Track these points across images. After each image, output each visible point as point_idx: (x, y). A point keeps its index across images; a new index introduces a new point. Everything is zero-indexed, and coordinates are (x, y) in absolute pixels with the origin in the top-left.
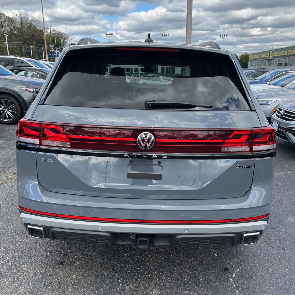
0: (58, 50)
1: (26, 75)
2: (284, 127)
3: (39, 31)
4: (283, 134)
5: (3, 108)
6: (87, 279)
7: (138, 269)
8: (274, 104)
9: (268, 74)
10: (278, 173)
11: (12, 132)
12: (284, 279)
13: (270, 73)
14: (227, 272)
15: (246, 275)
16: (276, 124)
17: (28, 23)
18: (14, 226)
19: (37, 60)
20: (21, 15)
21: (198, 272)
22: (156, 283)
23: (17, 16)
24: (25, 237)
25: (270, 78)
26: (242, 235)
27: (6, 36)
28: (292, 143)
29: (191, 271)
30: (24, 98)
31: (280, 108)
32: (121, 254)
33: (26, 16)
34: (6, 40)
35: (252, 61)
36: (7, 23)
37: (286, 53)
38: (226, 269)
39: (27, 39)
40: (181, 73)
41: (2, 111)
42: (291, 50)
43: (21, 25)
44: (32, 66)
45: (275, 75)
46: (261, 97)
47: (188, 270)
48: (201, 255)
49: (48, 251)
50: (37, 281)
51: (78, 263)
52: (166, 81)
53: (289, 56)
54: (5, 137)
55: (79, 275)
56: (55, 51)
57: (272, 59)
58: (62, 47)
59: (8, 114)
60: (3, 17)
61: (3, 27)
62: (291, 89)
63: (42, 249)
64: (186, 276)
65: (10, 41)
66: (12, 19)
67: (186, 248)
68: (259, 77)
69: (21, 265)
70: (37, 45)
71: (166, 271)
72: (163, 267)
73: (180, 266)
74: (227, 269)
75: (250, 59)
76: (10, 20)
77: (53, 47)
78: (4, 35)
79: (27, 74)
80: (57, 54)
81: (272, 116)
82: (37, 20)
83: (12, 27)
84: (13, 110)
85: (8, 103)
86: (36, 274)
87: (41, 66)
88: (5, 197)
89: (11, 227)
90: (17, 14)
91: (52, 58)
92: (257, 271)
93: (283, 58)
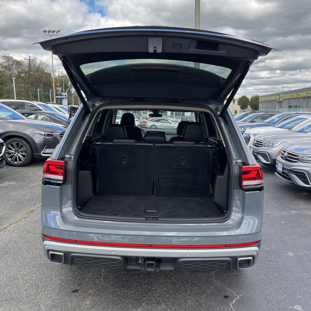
0: (65, 92)
1: (36, 118)
2: (288, 169)
3: (47, 74)
4: (287, 175)
5: (15, 151)
6: (100, 304)
7: (146, 296)
8: (280, 146)
9: (275, 117)
10: (282, 212)
11: (23, 174)
12: (279, 305)
13: (278, 116)
14: (228, 299)
15: (245, 301)
16: (281, 166)
17: (36, 67)
18: (30, 260)
19: (47, 103)
20: (30, 58)
21: (201, 299)
22: (163, 308)
23: (25, 60)
24: (41, 269)
25: (278, 120)
26: (237, 260)
27: (14, 79)
28: (296, 184)
29: (194, 298)
30: (35, 141)
31: (284, 150)
32: (131, 284)
33: (35, 60)
34: (13, 83)
35: (263, 103)
36: (15, 66)
37: (296, 96)
38: (226, 297)
39: (35, 82)
40: (190, 115)
41: (13, 153)
42: (300, 93)
43: (29, 69)
44: (43, 110)
45: (283, 118)
46: (267, 140)
47: (192, 297)
48: (204, 284)
49: (63, 281)
50: (54, 306)
51: (91, 291)
52: (175, 123)
53: (300, 98)
54: (16, 179)
55: (92, 301)
56: (63, 94)
57: (282, 102)
58: (69, 89)
59: (19, 157)
60: (11, 60)
61: (11, 70)
62: (296, 132)
63: (58, 279)
64: (190, 302)
65: (17, 84)
66: (20, 62)
67: (191, 279)
68: (267, 119)
69: (39, 293)
70: (45, 88)
71: (171, 298)
72: (169, 295)
73: (185, 294)
74: (228, 296)
75: (260, 101)
76: (18, 63)
77: (60, 89)
78: (12, 78)
79: (38, 117)
80: (64, 96)
81: (277, 158)
82: (45, 63)
83: (20, 70)
84: (24, 152)
85: (20, 145)
86: (53, 300)
87: (51, 109)
88: (20, 234)
89: (28, 261)
90: (25, 58)
91: (59, 101)
92: (255, 298)
93: (293, 100)
